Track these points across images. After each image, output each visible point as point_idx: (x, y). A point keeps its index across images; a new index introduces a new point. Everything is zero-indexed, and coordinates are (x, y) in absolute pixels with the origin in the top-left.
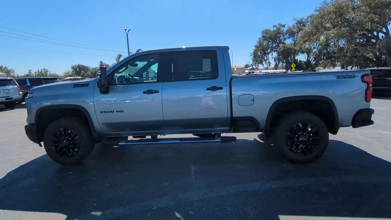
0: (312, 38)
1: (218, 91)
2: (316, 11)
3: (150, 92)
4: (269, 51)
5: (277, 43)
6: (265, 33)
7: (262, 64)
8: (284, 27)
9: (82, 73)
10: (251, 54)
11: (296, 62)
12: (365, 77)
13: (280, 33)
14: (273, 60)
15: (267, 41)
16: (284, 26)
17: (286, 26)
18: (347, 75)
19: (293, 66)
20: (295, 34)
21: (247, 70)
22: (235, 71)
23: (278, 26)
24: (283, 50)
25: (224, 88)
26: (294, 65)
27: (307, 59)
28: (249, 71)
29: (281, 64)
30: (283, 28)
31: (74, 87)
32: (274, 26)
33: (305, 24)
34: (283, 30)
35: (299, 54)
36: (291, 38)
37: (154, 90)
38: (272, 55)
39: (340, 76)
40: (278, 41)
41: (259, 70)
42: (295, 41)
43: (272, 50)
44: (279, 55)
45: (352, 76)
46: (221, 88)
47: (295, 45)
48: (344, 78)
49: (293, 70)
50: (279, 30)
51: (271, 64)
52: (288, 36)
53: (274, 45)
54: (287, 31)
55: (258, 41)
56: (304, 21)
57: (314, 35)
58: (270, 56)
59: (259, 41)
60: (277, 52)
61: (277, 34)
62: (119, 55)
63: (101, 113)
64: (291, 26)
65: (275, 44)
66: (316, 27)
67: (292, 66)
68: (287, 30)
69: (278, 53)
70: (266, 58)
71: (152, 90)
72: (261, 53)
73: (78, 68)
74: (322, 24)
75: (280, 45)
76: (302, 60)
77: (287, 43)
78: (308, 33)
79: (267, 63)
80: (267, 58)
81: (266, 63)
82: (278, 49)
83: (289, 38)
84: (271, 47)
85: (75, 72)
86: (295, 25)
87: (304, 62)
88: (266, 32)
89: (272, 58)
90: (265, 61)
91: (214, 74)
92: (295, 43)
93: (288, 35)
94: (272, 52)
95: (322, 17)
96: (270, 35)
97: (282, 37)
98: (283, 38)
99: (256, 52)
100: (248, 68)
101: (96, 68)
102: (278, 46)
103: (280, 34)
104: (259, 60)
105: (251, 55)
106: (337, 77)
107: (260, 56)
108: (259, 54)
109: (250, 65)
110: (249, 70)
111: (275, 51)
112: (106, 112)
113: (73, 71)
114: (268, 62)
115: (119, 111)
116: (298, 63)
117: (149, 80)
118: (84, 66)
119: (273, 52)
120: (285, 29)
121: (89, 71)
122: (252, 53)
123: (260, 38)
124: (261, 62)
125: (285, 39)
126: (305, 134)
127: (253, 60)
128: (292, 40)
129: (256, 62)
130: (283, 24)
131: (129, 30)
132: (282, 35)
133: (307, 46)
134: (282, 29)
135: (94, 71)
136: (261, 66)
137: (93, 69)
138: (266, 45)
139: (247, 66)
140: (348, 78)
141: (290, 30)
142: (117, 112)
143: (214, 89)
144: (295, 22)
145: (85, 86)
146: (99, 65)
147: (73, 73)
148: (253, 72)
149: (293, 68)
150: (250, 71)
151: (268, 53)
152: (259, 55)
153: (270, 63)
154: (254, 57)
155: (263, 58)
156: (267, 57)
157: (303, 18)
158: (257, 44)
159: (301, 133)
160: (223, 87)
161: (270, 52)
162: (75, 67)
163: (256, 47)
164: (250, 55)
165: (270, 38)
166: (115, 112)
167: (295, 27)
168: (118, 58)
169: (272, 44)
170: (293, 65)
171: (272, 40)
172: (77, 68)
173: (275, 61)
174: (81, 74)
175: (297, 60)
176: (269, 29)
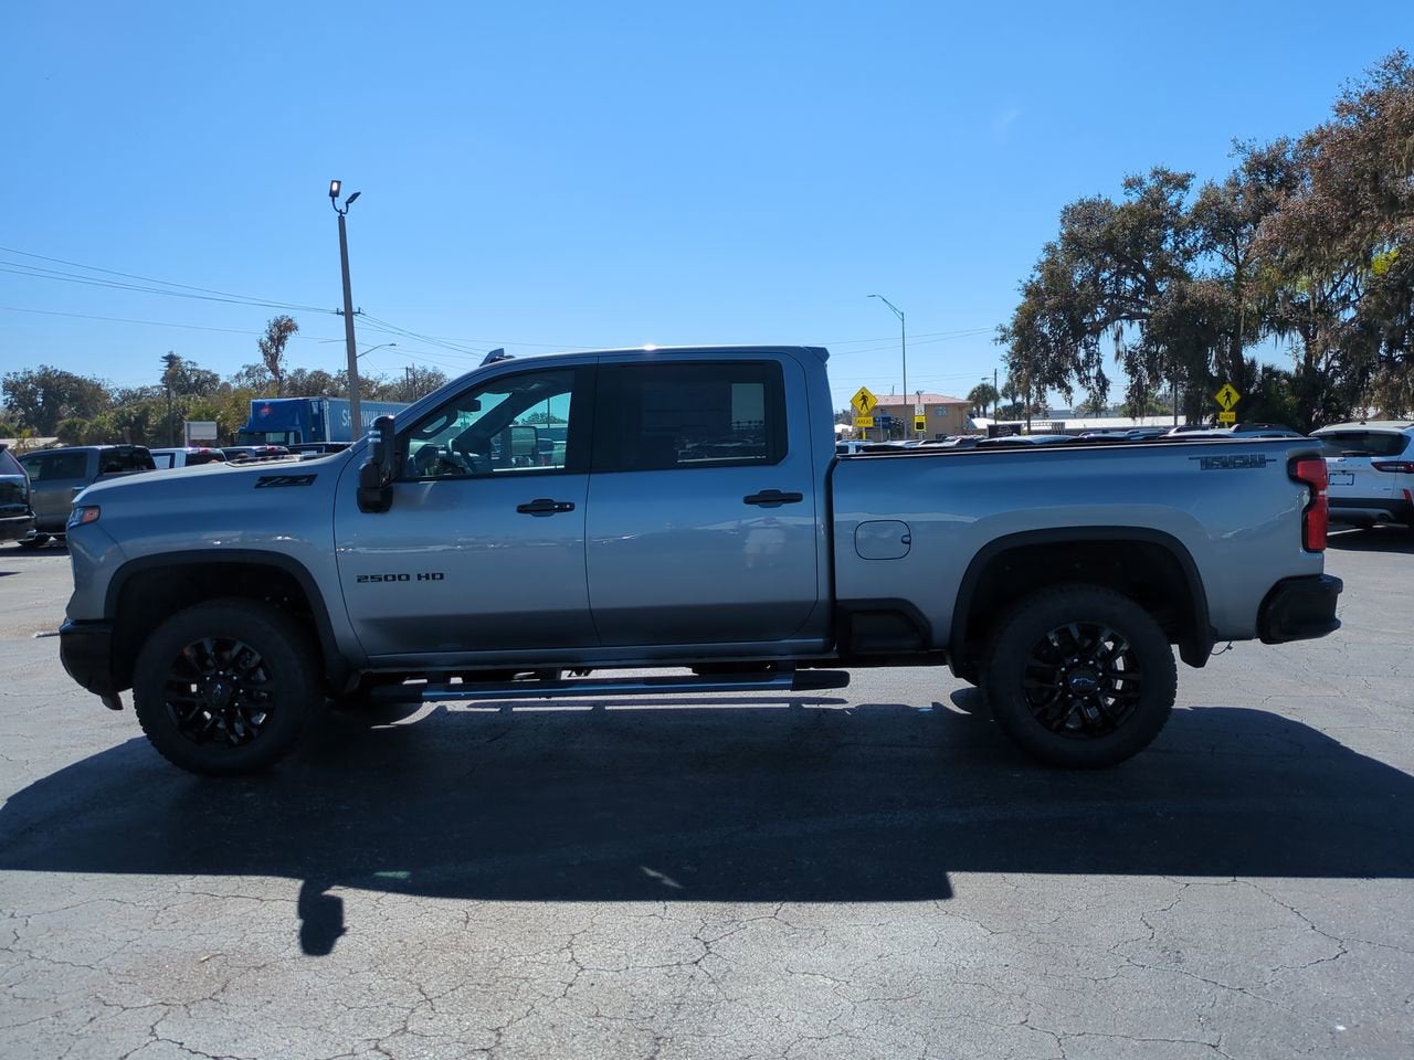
0: (1324, 249)
1: (785, 506)
2: (1342, 109)
3: (541, 508)
4: (1101, 314)
5: (1145, 272)
6: (1078, 220)
7: (1062, 385)
8: (1186, 188)
9: (66, 421)
10: (1004, 330)
11: (1243, 373)
12: (1300, 464)
13: (1159, 222)
14: (1122, 363)
15: (1091, 261)
16: (1182, 183)
17: (1193, 181)
18: (1236, 458)
19: (1228, 396)
20: (1238, 226)
21: (985, 415)
22: (917, 420)
23: (1150, 183)
24: (1175, 314)
25: (808, 499)
26: (1228, 394)
27: (1302, 362)
28: (992, 422)
29: (1166, 384)
30: (1181, 191)
31: (258, 486)
32: (1129, 184)
33: (1296, 174)
34: (1179, 204)
35: (1261, 333)
36: (1220, 248)
37: (556, 500)
38: (1117, 339)
39: (1214, 459)
40: (1148, 265)
41: (1046, 415)
42: (1239, 267)
43: (1115, 314)
44: (1150, 339)
45: (1254, 461)
46: (795, 498)
47: (1237, 283)
48: (1225, 465)
49: (1225, 420)
50: (1155, 204)
51: (1111, 387)
52: (1205, 236)
53: (1129, 283)
54: (1199, 212)
55: (1043, 260)
56: (1289, 156)
57: (1334, 236)
58: (1106, 344)
59: (1048, 261)
60: (1141, 324)
61: (1141, 224)
62: (277, 324)
63: (359, 581)
64: (1220, 183)
65: (1134, 278)
66: (1348, 196)
67: (1220, 397)
68: (1197, 206)
69: (1148, 325)
70: (1082, 354)
71: (550, 502)
72: (1056, 324)
73: (41, 391)
74: (1376, 177)
75: (1162, 287)
76: (1276, 368)
77: (1196, 275)
78: (1303, 224)
79: (1088, 378)
80: (1089, 355)
81: (1081, 381)
82: (1150, 308)
83: (1208, 247)
84: (1112, 296)
85: (21, 412)
86: (1243, 178)
87: (1287, 375)
88: (1084, 215)
89: (1118, 354)
90: (1079, 370)
91: (771, 444)
92: (1238, 276)
93: (1201, 232)
94: (1118, 323)
95: (1374, 144)
96: (1109, 231)
97: (1170, 241)
98: (1176, 247)
99: (1029, 323)
100: (991, 409)
101: (143, 390)
102: (1151, 289)
103: (1159, 227)
104: (1046, 366)
105: (1003, 339)
106: (1202, 464)
107: (1052, 344)
108: (1046, 330)
109: (999, 389)
110: (996, 418)
111: (1131, 318)
112: (380, 580)
113: (10, 407)
114: (1093, 372)
115: (427, 577)
116: (1258, 379)
117: (511, 465)
118: (79, 382)
119: (1126, 324)
120: (1190, 200)
121: (105, 405)
122: (1008, 323)
123: (1050, 248)
124: (1057, 378)
125: (1188, 255)
126: (1091, 662)
127: (1012, 366)
128: (1225, 257)
129: (1032, 375)
130: (1178, 170)
131: (355, 196)
132: (1170, 232)
133: (1304, 296)
134: (1173, 200)
135: (133, 411)
136: (1054, 399)
137: (128, 396)
138: (1082, 285)
139: (984, 395)
140: (1243, 465)
141: (1214, 204)
142: (419, 577)
143: (770, 499)
144: (1238, 162)
145: (302, 484)
146: (162, 375)
147: (12, 420)
148: (1012, 426)
149: (1228, 407)
150: (999, 423)
151: (1097, 330)
152: (1044, 336)
153: (1103, 383)
154: (1020, 350)
155: (1066, 352)
156: (1086, 347)
157: (1285, 143)
158: (1038, 275)
159: (1076, 660)
160: (801, 495)
161: (1106, 322)
162: (25, 382)
163: (1032, 292)
164: (999, 335)
165: (1109, 245)
166: (414, 577)
167: (1241, 192)
168: (271, 338)
169: (1118, 280)
170: (1223, 392)
171: (1120, 258)
172: (34, 392)
173: (1132, 368)
174: (61, 424)
175: (1253, 363)
176: (1103, 199)
